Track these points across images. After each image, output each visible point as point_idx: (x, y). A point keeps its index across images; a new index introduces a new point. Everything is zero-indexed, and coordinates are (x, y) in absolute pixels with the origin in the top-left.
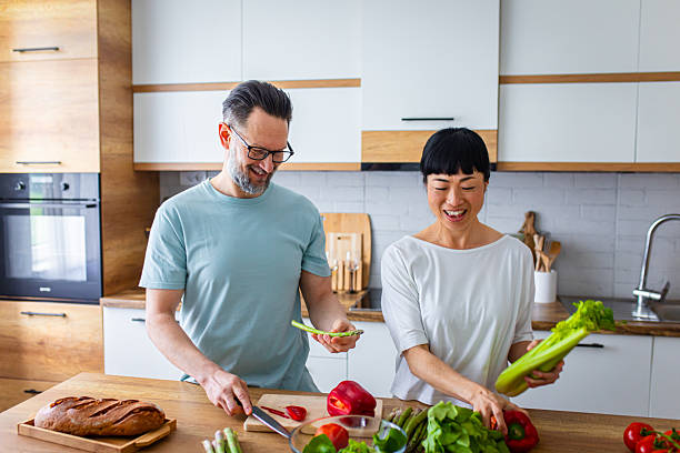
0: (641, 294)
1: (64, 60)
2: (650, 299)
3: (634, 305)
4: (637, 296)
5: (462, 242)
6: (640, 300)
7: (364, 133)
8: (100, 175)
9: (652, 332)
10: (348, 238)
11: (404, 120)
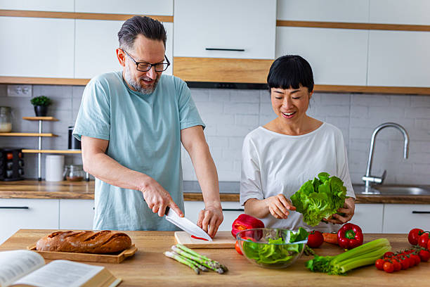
0: (368, 179)
2: (374, 182)
3: (363, 188)
4: (365, 181)
5: (298, 131)
6: (367, 184)
7: (175, 58)
9: (384, 201)
11: (207, 49)
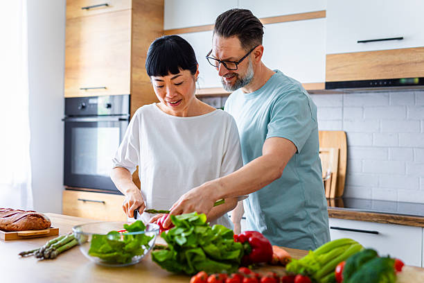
1: (111, 12)
7: (328, 56)
8: (130, 96)
10: (327, 152)
11: (359, 42)
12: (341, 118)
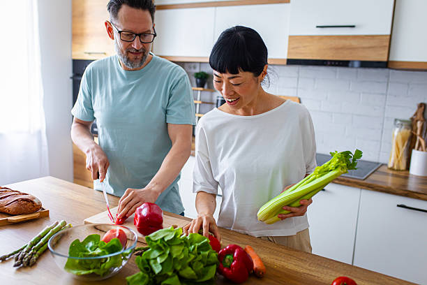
5: (252, 112)
7: (290, 37)
11: (317, 27)
12: (296, 86)
